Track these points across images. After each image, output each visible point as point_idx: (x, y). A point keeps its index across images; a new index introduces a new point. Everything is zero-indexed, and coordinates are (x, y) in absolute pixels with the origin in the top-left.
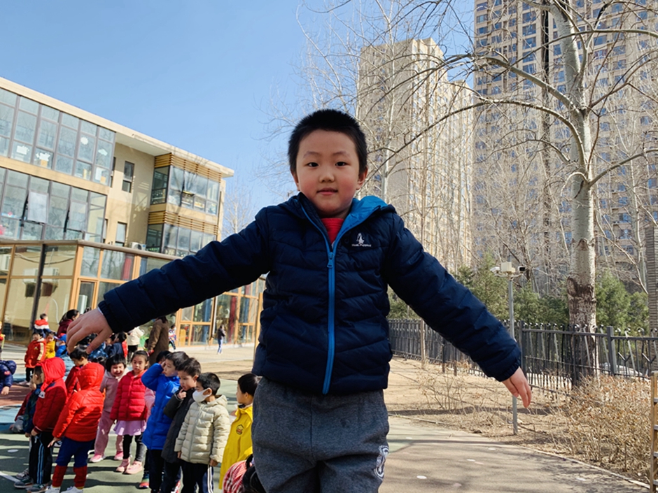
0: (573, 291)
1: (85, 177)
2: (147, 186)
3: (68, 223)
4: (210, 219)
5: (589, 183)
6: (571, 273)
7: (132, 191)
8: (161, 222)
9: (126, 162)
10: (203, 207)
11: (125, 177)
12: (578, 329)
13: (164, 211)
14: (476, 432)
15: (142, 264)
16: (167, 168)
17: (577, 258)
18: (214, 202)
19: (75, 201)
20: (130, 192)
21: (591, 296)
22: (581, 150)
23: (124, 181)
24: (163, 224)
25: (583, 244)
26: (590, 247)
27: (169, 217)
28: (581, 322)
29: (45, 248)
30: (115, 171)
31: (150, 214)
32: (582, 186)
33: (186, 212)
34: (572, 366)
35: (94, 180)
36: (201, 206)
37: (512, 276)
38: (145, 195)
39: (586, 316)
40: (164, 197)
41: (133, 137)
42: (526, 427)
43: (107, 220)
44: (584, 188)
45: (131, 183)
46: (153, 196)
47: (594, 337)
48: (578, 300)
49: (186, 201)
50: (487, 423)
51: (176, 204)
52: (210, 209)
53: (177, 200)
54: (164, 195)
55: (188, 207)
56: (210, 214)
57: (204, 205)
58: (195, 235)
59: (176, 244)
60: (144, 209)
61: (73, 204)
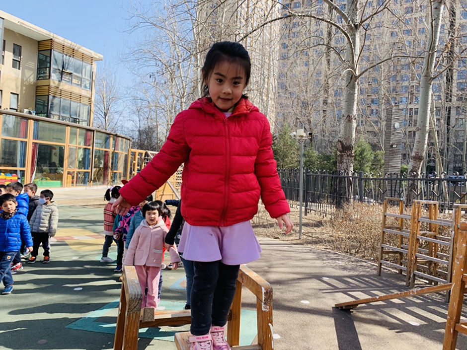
0: (341, 149)
2: (34, 65)
4: (85, 93)
5: (356, 77)
6: (340, 137)
7: (21, 68)
8: (47, 94)
9: (14, 44)
10: (80, 83)
11: (14, 57)
12: (342, 173)
13: (49, 86)
14: (276, 238)
15: (34, 126)
16: (49, 51)
17: (345, 127)
18: (88, 80)
20: (19, 69)
21: (351, 152)
22: (352, 53)
23: (13, 60)
24: (48, 96)
25: (349, 118)
26: (353, 120)
27: (52, 90)
28: (344, 169)
30: (6, 51)
31: (37, 88)
32: (351, 78)
33: (65, 86)
34: (337, 197)
36: (78, 82)
37: (304, 138)
38: (32, 72)
39: (347, 165)
40: (48, 75)
41: (19, 24)
42: (307, 234)
43: (1, 91)
44: (352, 80)
45: (19, 62)
46: (39, 73)
47: (351, 178)
48: (343, 155)
49: (66, 78)
50: (283, 232)
51: (58, 80)
52: (85, 85)
53: (58, 77)
54: (48, 72)
55: (67, 83)
56: (85, 89)
57: (80, 82)
58: (74, 105)
59: (60, 112)
60: (32, 83)
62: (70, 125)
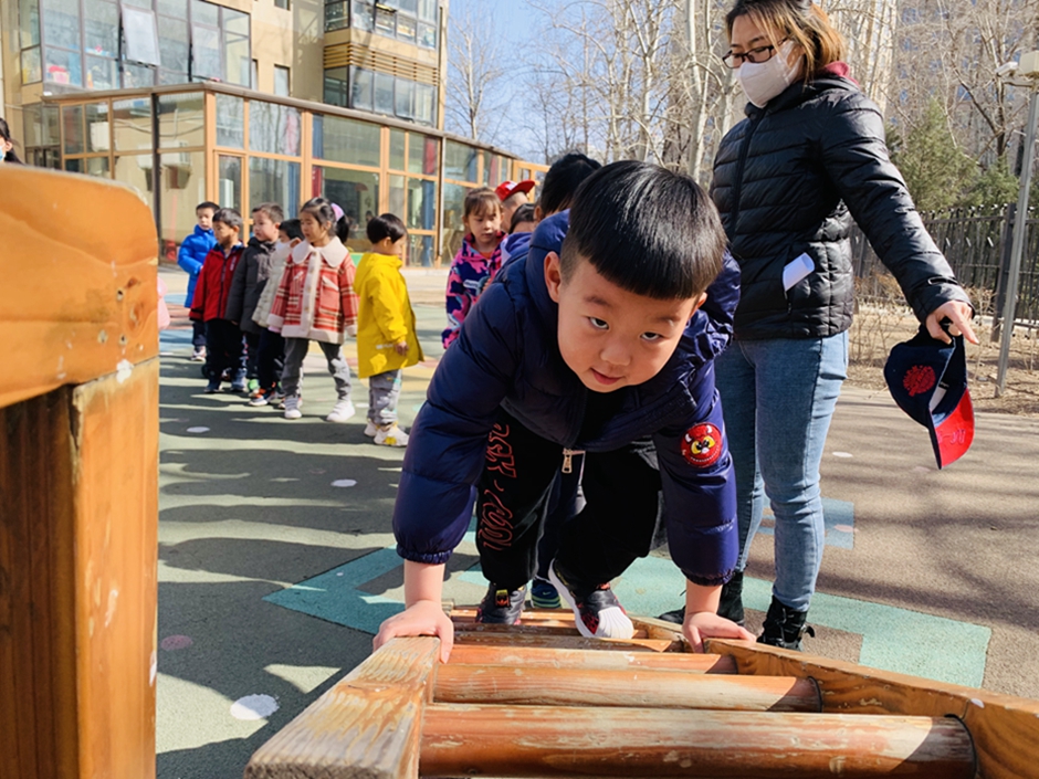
3: (193, 65)
4: (425, 56)
7: (292, 6)
8: (345, 63)
10: (413, 34)
13: (348, 44)
15: (314, 127)
18: (430, 25)
19: (198, 25)
20: (288, 9)
24: (348, 67)
27: (356, 53)
29: (158, 109)
31: (326, 50)
33: (382, 42)
36: (410, 32)
38: (313, 15)
40: (346, 17)
43: (255, 61)
46: (328, 17)
49: (383, 22)
51: (365, 28)
52: (425, 38)
53: (366, 21)
54: (346, 12)
55: (386, 34)
56: (424, 47)
57: (413, 30)
58: (402, 87)
59: (372, 103)
60: (315, 41)
61: (196, 31)
62: (389, 123)
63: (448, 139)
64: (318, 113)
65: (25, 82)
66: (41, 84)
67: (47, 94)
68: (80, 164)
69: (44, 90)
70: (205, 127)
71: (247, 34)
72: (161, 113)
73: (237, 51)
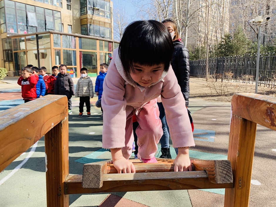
1: (50, 4)
2: (78, 6)
3: (46, 26)
4: (107, 20)
7: (72, 9)
8: (86, 23)
11: (67, 3)
13: (87, 18)
15: (79, 41)
18: (108, 12)
19: (47, 15)
20: (71, 10)
23: (67, 5)
27: (89, 21)
29: (38, 38)
31: (81, 20)
33: (96, 18)
35: (53, 5)
36: (103, 14)
38: (78, 11)
40: (86, 11)
43: (63, 24)
45: (70, 5)
46: (81, 11)
49: (96, 12)
51: (91, 14)
52: (107, 16)
53: (91, 12)
54: (86, 10)
55: (97, 15)
56: (107, 18)
57: (104, 14)
58: (102, 29)
59: (94, 33)
60: (78, 18)
61: (47, 17)
62: (99, 39)
63: (114, 42)
64: (80, 37)
65: (2, 32)
66: (6, 33)
67: (8, 35)
68: (18, 54)
69: (7, 34)
70: (50, 42)
71: (60, 17)
72: (38, 39)
73: (58, 22)
